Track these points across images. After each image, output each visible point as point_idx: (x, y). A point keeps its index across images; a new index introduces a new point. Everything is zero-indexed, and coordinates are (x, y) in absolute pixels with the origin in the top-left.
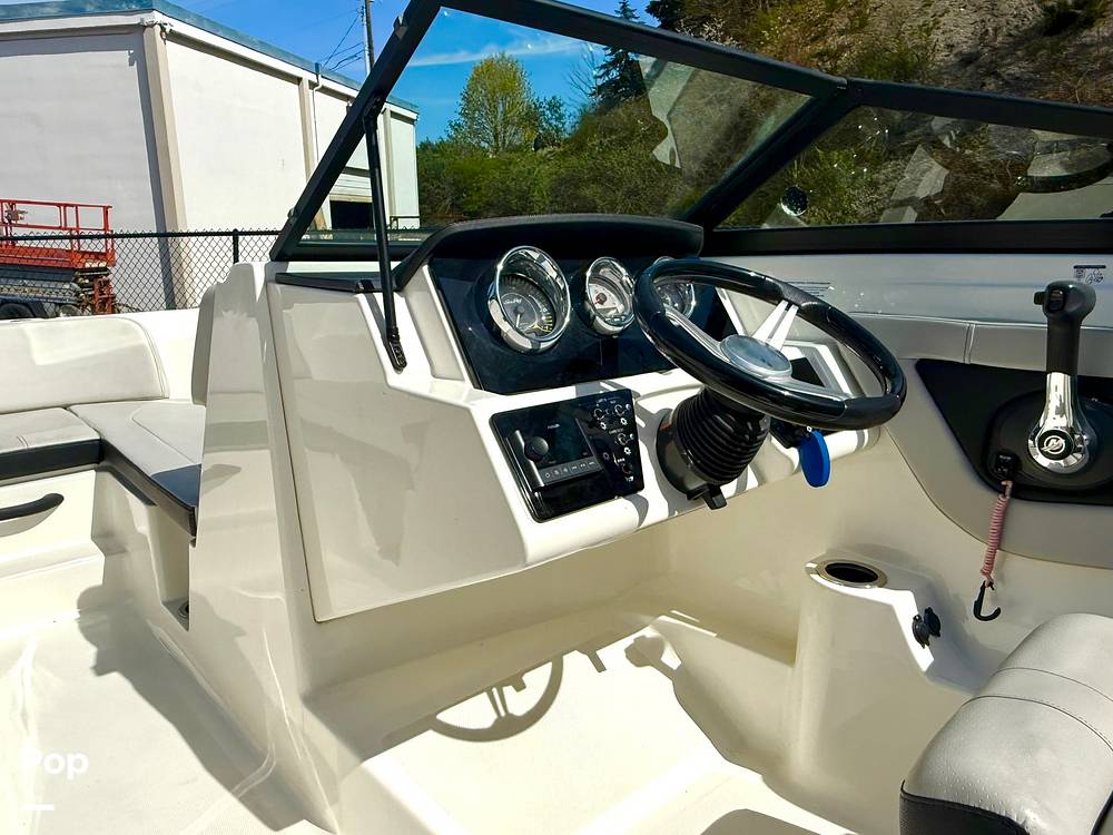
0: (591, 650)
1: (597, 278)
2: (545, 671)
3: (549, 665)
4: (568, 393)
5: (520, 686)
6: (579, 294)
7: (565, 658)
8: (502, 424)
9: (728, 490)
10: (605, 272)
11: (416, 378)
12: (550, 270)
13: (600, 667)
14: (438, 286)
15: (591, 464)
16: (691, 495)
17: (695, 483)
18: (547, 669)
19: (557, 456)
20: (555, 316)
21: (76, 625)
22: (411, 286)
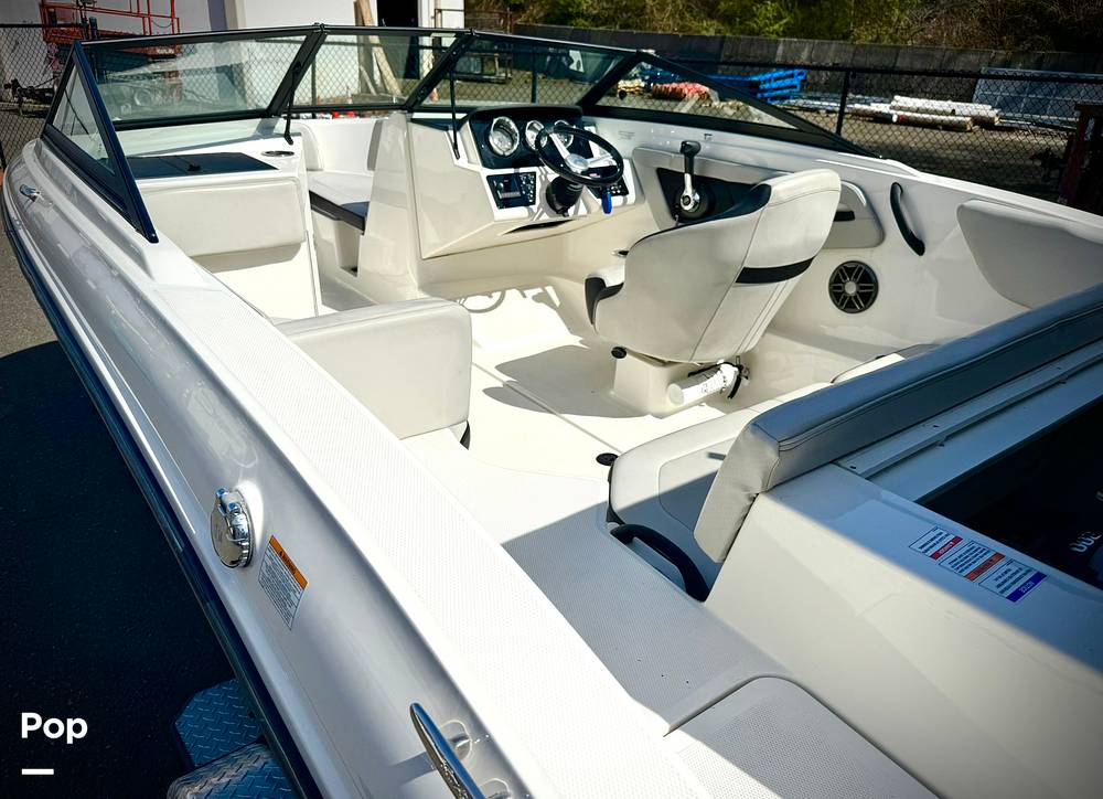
0: (522, 290)
1: (531, 127)
4: (511, 171)
5: (489, 297)
6: (523, 135)
8: (490, 178)
9: (571, 211)
10: (535, 125)
11: (463, 162)
12: (513, 126)
13: (525, 296)
14: (472, 129)
15: (518, 194)
16: (557, 212)
17: (559, 207)
18: (499, 294)
19: (507, 189)
20: (513, 142)
22: (462, 129)
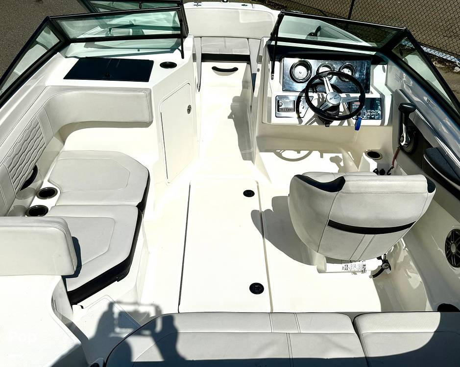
0: (322, 152)
2: (306, 152)
3: (308, 152)
5: (299, 152)
7: (314, 151)
8: (278, 98)
11: (274, 82)
13: (322, 157)
18: (307, 152)
21: (230, 104)
